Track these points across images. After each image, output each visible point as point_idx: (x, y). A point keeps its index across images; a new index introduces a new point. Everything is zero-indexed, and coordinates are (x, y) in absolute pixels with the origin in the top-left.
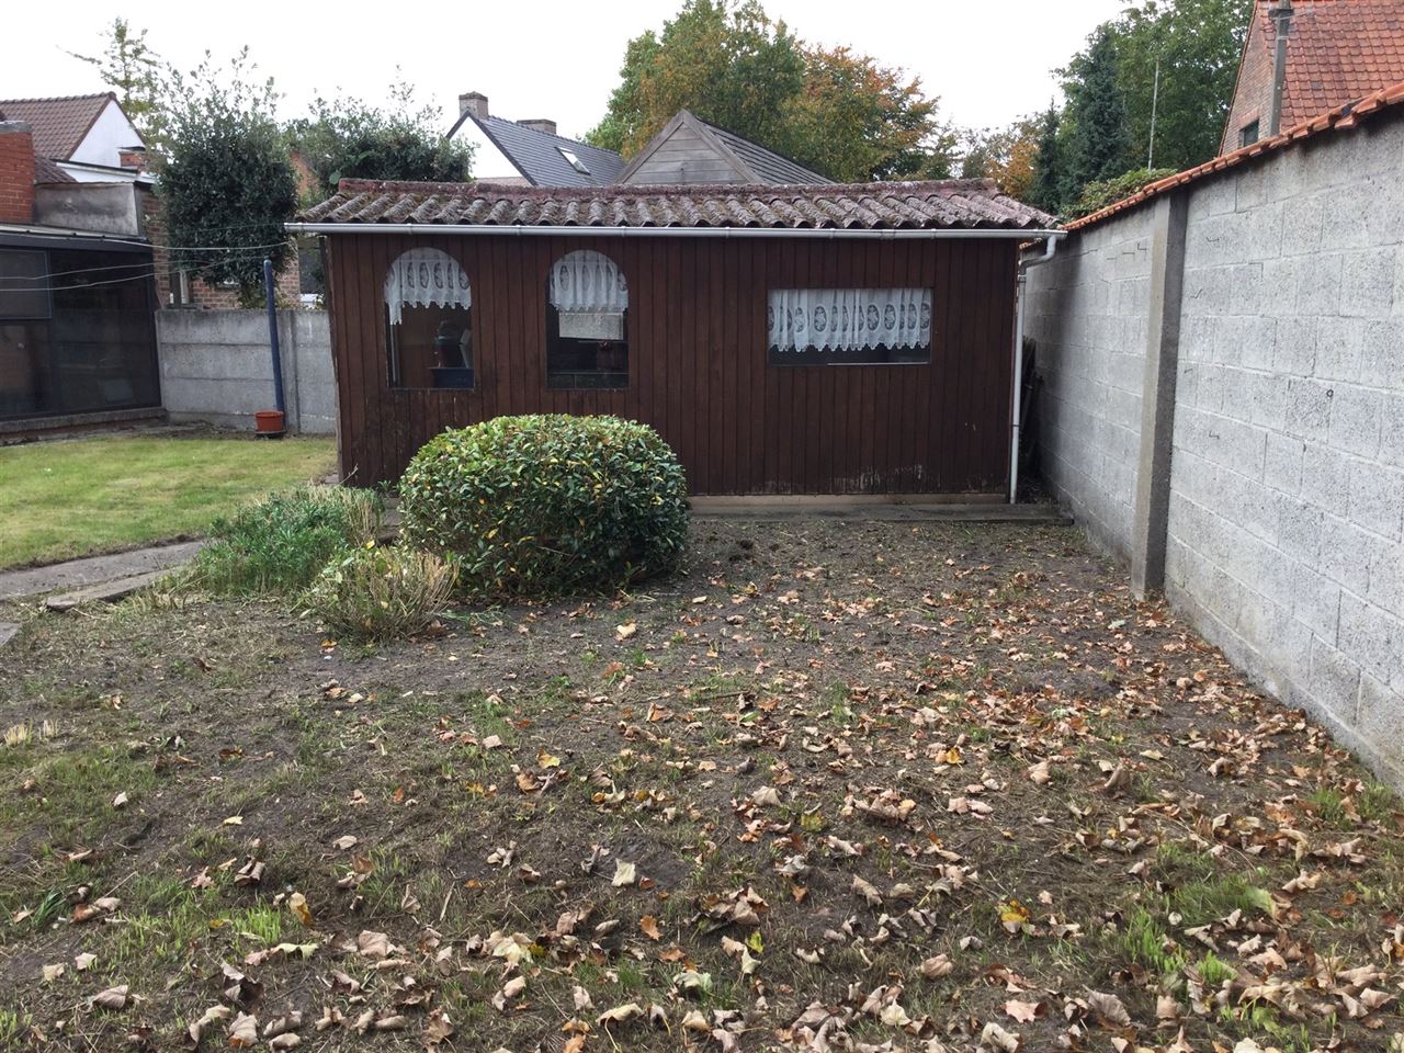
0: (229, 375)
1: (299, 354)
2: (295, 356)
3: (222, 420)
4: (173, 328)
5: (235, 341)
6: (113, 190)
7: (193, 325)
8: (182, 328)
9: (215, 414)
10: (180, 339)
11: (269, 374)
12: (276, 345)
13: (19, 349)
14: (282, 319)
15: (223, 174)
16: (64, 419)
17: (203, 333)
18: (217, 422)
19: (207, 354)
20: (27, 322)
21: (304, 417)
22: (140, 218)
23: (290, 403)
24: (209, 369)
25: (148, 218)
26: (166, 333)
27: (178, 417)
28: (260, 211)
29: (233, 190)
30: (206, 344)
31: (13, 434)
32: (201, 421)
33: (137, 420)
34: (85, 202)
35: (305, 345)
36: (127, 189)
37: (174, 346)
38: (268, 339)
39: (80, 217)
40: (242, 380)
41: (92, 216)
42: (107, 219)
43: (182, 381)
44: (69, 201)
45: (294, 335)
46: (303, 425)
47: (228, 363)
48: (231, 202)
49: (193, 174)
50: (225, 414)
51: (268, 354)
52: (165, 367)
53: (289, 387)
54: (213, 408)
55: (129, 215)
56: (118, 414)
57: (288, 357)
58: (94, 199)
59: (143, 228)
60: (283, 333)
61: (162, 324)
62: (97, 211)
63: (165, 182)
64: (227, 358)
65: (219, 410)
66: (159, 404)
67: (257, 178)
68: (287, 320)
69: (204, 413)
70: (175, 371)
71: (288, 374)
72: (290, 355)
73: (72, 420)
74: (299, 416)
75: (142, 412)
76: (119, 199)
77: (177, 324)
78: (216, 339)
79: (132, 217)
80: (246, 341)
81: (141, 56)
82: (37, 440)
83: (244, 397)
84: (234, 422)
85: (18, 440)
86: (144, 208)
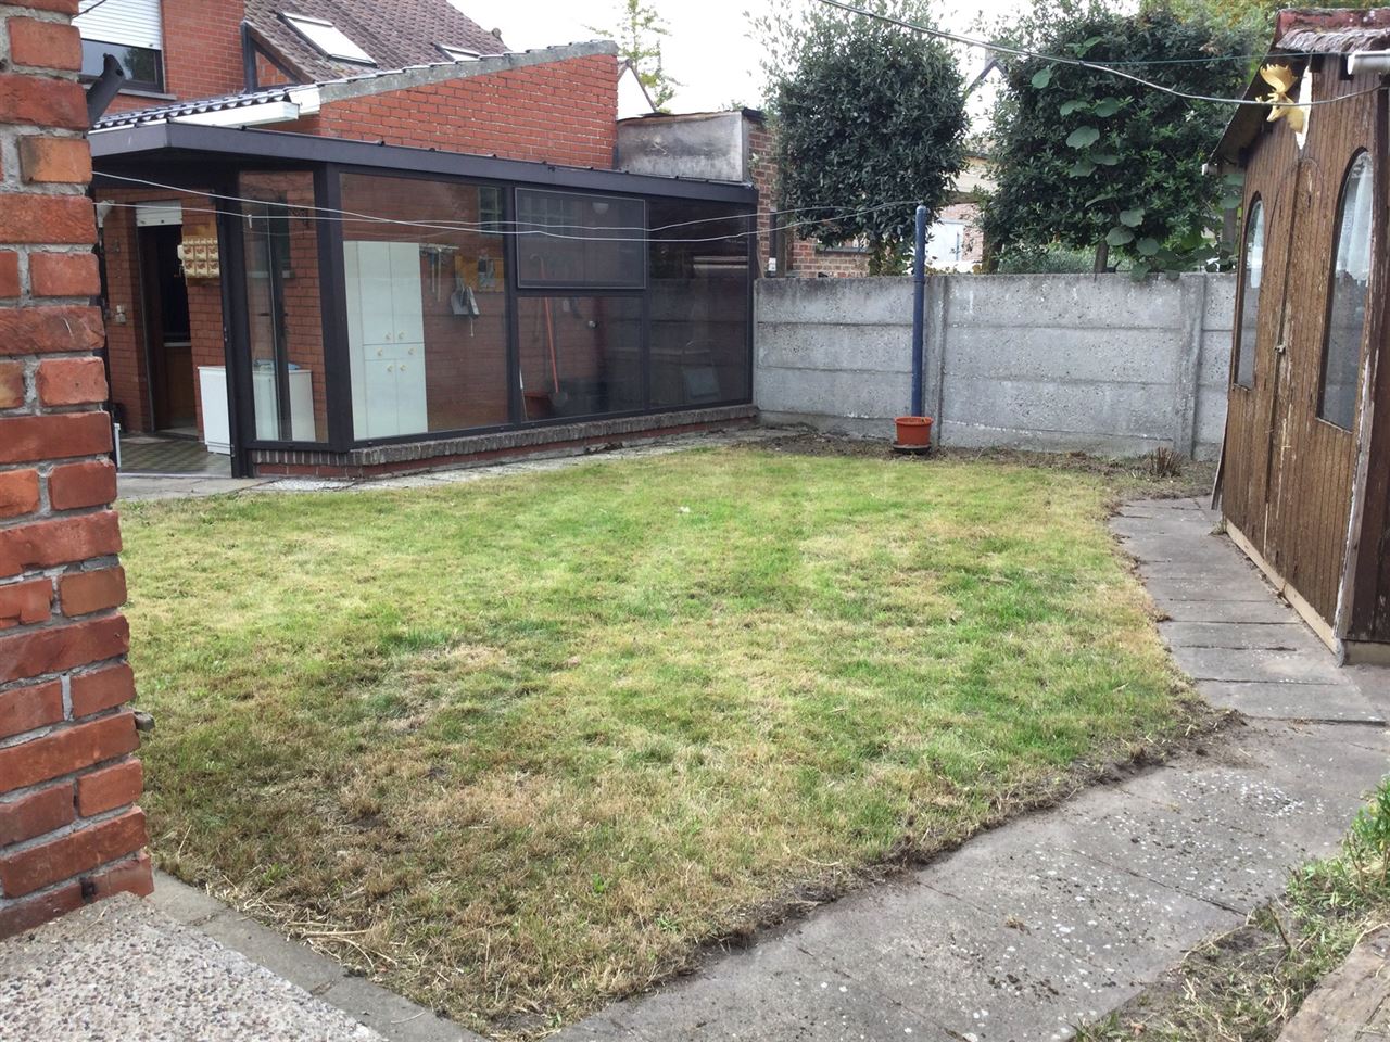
0: (845, 365)
1: (950, 338)
2: (944, 340)
3: (830, 423)
4: (775, 301)
5: (858, 319)
6: (713, 122)
7: (804, 297)
8: (788, 302)
9: (822, 416)
10: (785, 318)
11: (905, 362)
12: (920, 326)
13: (588, 327)
14: (931, 288)
15: (867, 91)
16: (650, 420)
17: (816, 309)
18: (823, 426)
19: (820, 336)
20: (598, 294)
21: (948, 423)
22: (747, 157)
23: (930, 405)
24: (819, 356)
25: (756, 157)
26: (766, 309)
27: (772, 418)
28: (917, 137)
29: (881, 109)
30: (819, 324)
31: (597, 439)
32: (802, 424)
33: (728, 421)
34: (677, 140)
35: (960, 325)
36: (733, 122)
37: (775, 326)
38: (910, 317)
39: (670, 160)
40: (862, 371)
41: (685, 158)
42: (703, 160)
43: (782, 371)
44: (658, 139)
45: (946, 311)
46: (944, 435)
47: (844, 350)
48: (874, 128)
49: (827, 91)
50: (834, 417)
51: (906, 338)
52: (761, 352)
53: (931, 382)
54: (819, 408)
55: (732, 154)
56: (709, 413)
57: (934, 340)
58: (688, 136)
59: (747, 171)
60: (931, 308)
61: (761, 297)
62: (690, 151)
63: (783, 107)
64: (845, 340)
65: (829, 411)
66: (749, 398)
67: (918, 90)
68: (939, 290)
69: (807, 415)
70: (773, 359)
71: (932, 367)
72: (937, 339)
73: (659, 421)
74: (940, 423)
75: (732, 410)
76: (719, 133)
77: (782, 297)
78: (832, 318)
79: (736, 157)
80: (875, 319)
81: (651, 25)
82: (621, 447)
83: (865, 395)
84: (847, 427)
85: (601, 446)
86: (752, 145)
